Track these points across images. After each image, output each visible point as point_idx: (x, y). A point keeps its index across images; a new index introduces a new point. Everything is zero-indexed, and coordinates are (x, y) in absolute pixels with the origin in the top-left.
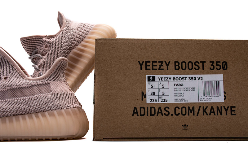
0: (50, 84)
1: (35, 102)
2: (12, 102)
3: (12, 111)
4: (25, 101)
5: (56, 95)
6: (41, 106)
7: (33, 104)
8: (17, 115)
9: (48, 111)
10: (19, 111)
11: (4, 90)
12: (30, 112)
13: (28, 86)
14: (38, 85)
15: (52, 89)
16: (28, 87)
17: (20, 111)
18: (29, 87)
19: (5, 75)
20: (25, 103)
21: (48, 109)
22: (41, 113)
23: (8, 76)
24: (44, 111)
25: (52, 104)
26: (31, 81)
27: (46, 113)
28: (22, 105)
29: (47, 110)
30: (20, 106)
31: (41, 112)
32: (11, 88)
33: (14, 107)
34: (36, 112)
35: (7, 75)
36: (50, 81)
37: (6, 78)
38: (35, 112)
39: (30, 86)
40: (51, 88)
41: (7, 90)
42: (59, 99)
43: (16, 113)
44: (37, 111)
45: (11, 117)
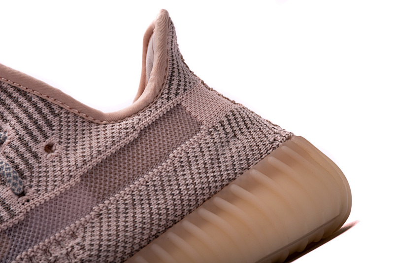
0: (183, 104)
1: (184, 175)
2: (117, 208)
3: (138, 230)
4: (155, 186)
5: (220, 128)
6: (207, 177)
7: (182, 182)
8: (156, 236)
9: (234, 179)
10: (155, 222)
11: (73, 184)
12: (186, 208)
13: (130, 138)
14: (155, 123)
15: (199, 118)
16: (131, 143)
17: (160, 220)
18: (136, 140)
19: (40, 138)
20: (156, 191)
21: (228, 174)
22: (218, 194)
23: (53, 139)
24: (222, 186)
25: (229, 159)
26: (130, 121)
27: (234, 187)
28: (153, 201)
29: (229, 179)
30: (150, 204)
31: (215, 193)
32: (88, 166)
33: (134, 217)
34: (204, 201)
35: (46, 137)
36: (177, 94)
37: (49, 148)
38: (200, 202)
39: (135, 135)
40: (193, 114)
41: (79, 180)
42: (235, 136)
43: (151, 230)
44: (203, 194)
45: (144, 249)
